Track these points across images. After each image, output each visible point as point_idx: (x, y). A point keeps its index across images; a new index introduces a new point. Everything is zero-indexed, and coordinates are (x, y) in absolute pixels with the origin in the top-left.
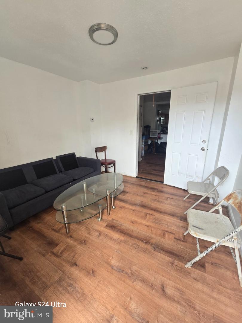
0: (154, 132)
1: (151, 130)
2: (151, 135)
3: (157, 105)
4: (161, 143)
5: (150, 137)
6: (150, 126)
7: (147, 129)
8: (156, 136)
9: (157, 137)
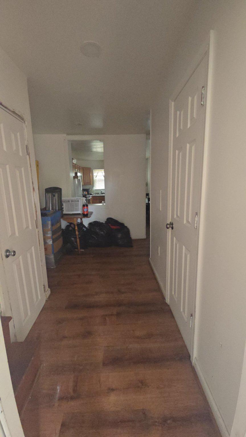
0: (72, 201)
1: (63, 198)
2: (64, 209)
3: (69, 141)
4: (90, 224)
5: (65, 212)
6: (60, 189)
7: (54, 196)
8: (77, 210)
9: (80, 212)
